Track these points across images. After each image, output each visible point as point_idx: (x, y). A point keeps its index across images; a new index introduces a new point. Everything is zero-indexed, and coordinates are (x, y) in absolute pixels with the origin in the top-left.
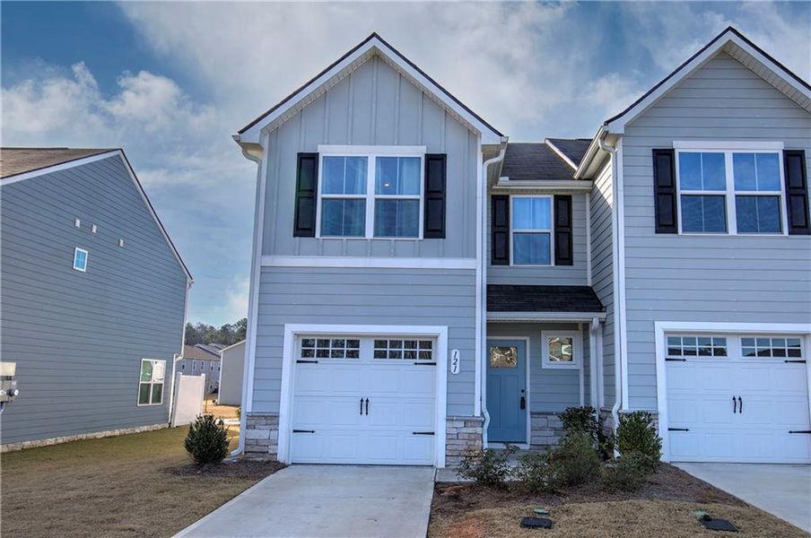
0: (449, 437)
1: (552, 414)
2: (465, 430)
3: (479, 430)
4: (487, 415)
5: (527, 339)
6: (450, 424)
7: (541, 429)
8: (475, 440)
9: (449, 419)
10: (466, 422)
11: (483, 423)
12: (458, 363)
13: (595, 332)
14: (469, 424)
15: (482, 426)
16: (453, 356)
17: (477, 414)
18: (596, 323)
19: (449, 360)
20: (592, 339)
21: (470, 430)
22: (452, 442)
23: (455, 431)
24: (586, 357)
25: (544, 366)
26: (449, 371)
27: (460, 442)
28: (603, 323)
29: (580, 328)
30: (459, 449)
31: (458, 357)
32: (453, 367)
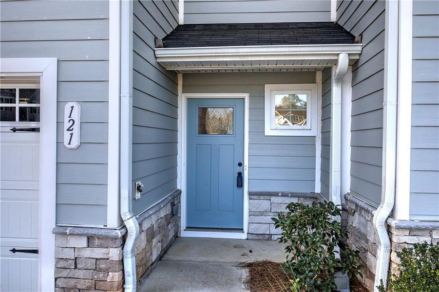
0: (61, 264)
1: (276, 194)
2: (88, 253)
3: (114, 253)
4: (132, 225)
5: (246, 96)
6: (62, 242)
7: (262, 213)
8: (107, 271)
9: (61, 232)
10: (90, 239)
11: (124, 238)
12: (76, 127)
13: (341, 79)
14: (97, 242)
15: (123, 245)
16: (67, 113)
17: (112, 222)
18: (343, 61)
19: (59, 123)
20: (336, 90)
21: (98, 253)
22: (65, 273)
23: (70, 254)
24: (326, 119)
25: (268, 132)
26: (59, 143)
27: (80, 274)
28: (355, 65)
29: (319, 77)
30: (79, 286)
31: (76, 116)
32: (67, 135)
